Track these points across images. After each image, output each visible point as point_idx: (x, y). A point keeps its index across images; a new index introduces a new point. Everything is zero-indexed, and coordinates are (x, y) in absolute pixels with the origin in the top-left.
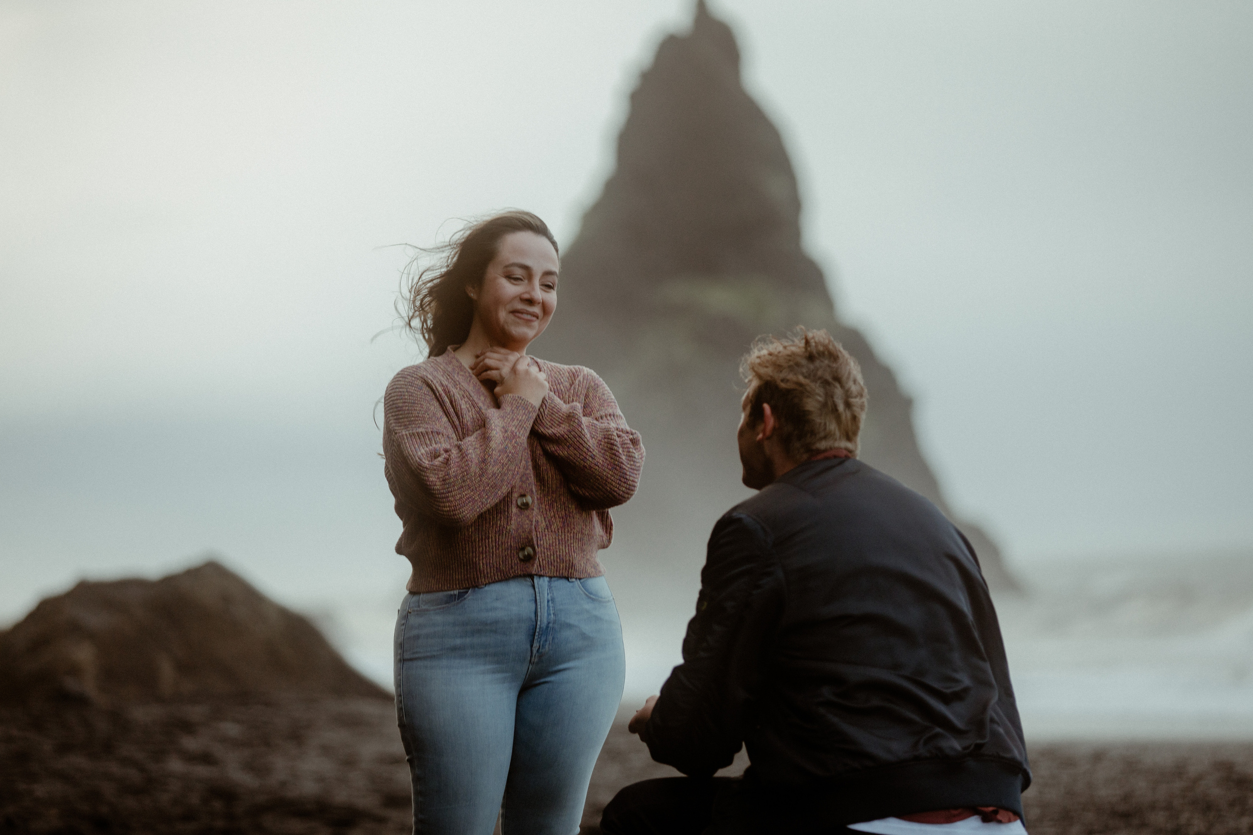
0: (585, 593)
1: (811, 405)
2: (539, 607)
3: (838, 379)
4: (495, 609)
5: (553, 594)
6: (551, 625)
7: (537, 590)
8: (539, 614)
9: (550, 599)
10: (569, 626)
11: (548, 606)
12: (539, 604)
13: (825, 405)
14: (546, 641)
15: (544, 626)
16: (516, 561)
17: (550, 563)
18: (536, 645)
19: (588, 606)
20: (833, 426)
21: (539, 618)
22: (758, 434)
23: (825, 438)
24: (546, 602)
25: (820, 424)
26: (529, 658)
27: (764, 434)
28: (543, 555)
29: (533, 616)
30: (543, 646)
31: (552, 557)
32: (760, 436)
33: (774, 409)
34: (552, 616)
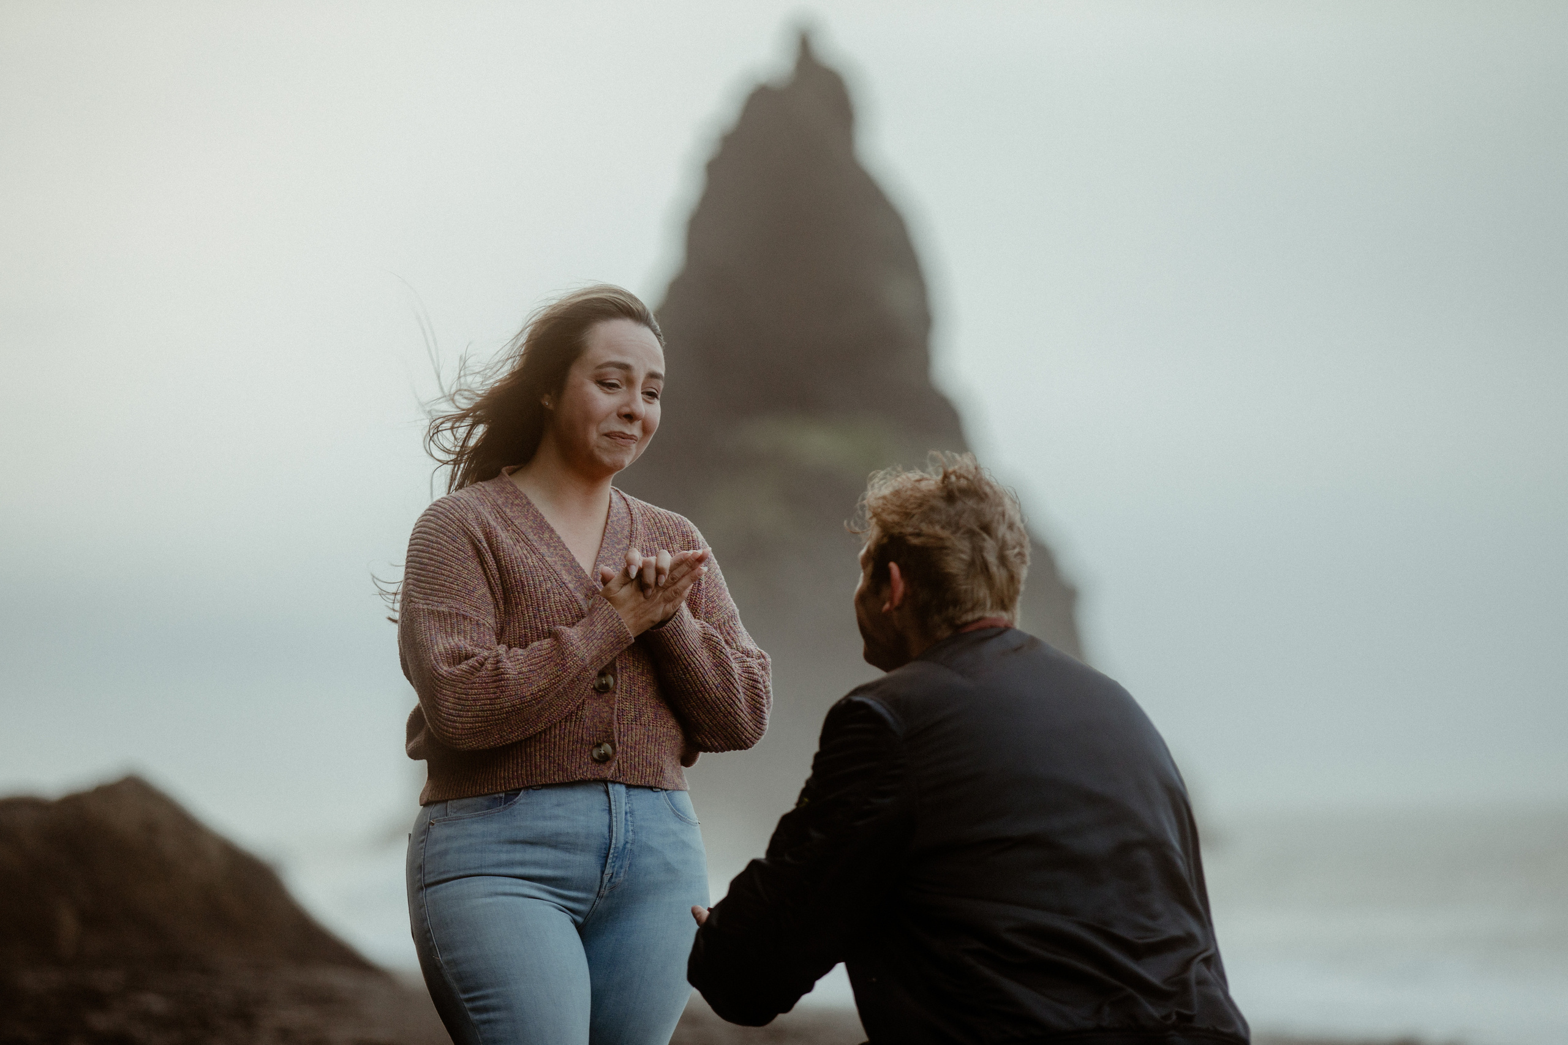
0: (672, 809)
1: (955, 565)
2: (614, 819)
3: (987, 528)
4: (556, 817)
5: (632, 804)
6: (628, 846)
7: (612, 797)
8: (614, 829)
9: (628, 810)
10: (651, 850)
11: (626, 820)
12: (614, 815)
13: (972, 564)
14: (621, 867)
15: (620, 845)
16: (586, 759)
17: (633, 766)
18: (608, 871)
19: (674, 826)
20: (983, 592)
21: (614, 835)
22: (884, 603)
23: (972, 609)
24: (624, 815)
25: (966, 591)
26: (598, 889)
27: (892, 604)
28: (625, 755)
29: (606, 831)
30: (617, 874)
31: (637, 759)
32: (887, 606)
33: (902, 569)
34: (631, 833)
